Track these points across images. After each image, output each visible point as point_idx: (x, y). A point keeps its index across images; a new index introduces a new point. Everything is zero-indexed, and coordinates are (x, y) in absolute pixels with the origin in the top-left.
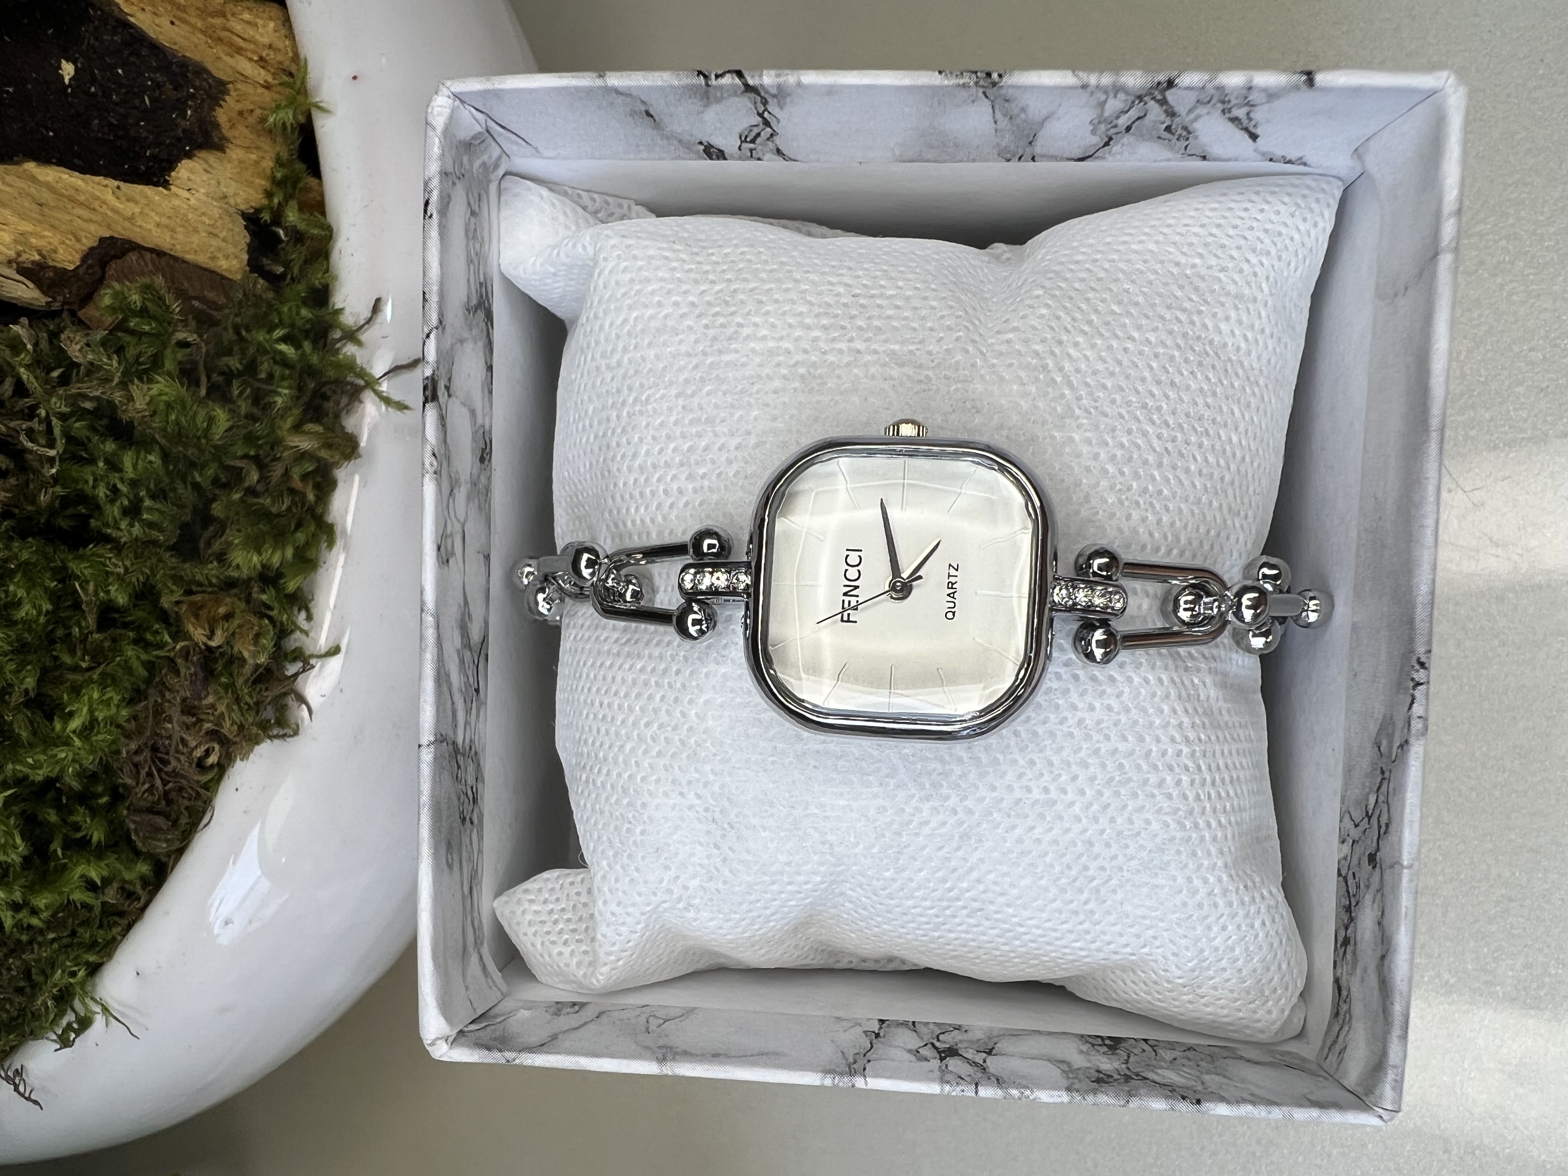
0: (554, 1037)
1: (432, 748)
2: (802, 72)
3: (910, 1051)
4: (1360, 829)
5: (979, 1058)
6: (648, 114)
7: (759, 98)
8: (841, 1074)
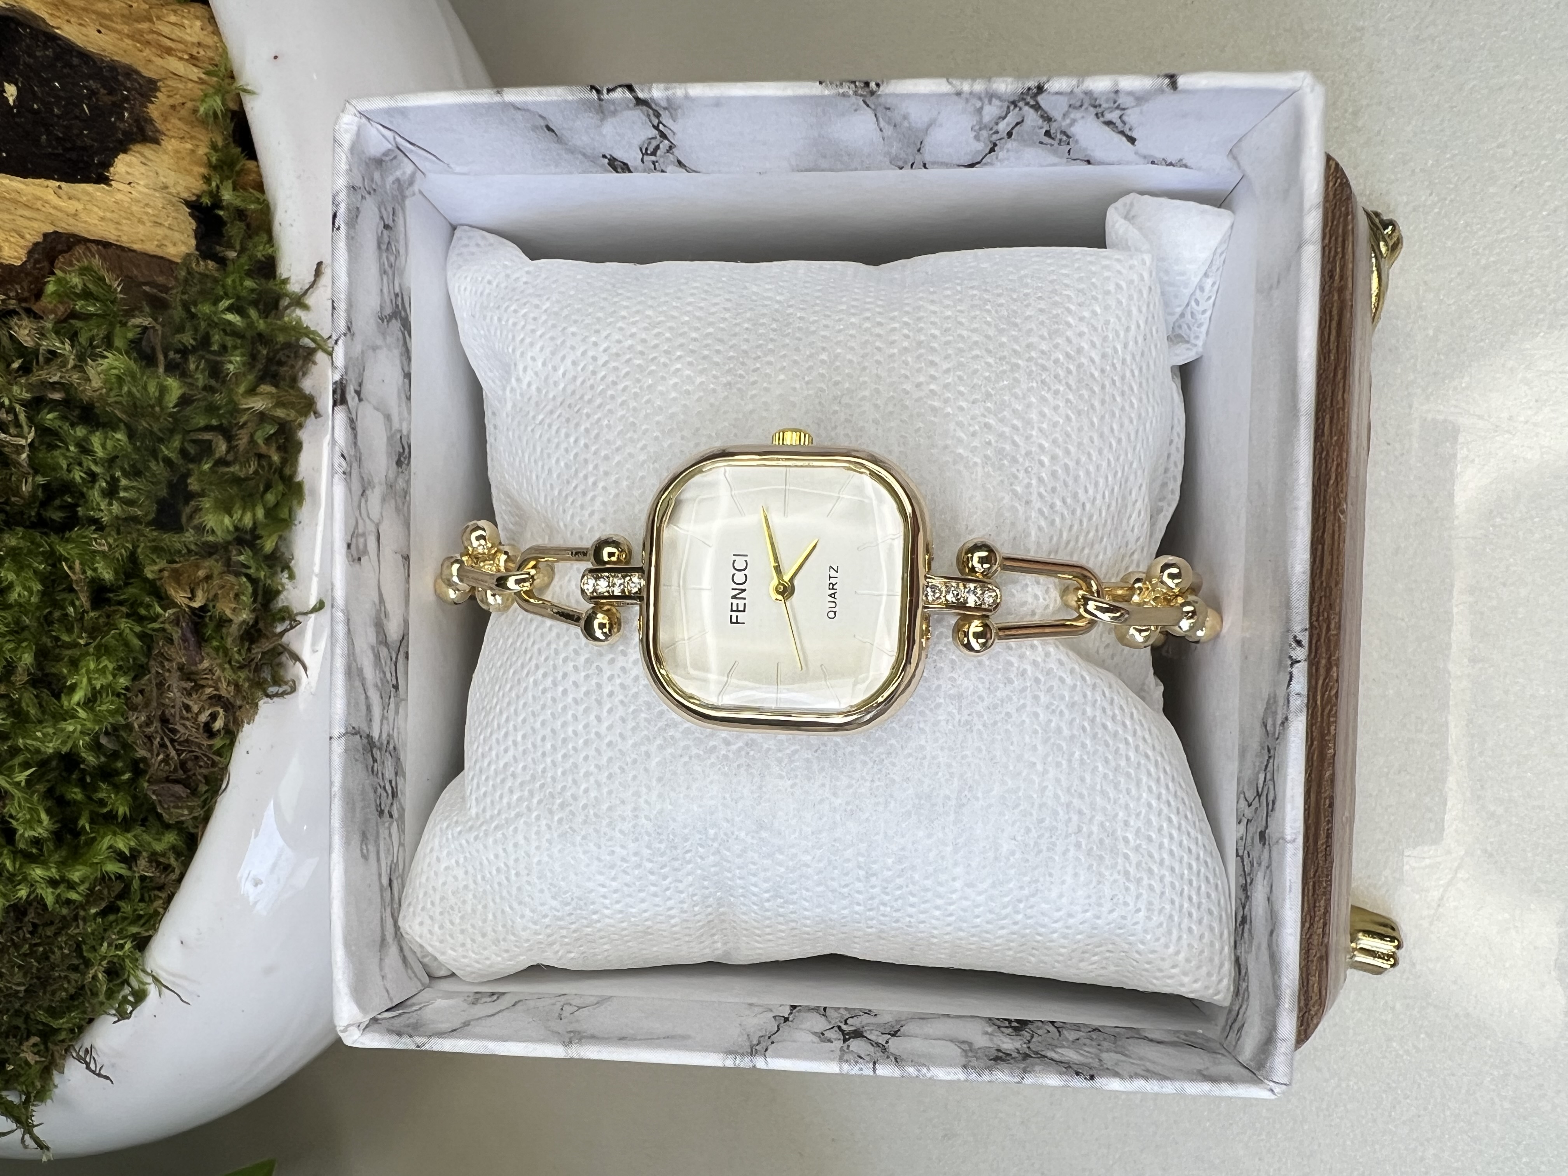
0: (466, 1024)
1: (343, 740)
2: (689, 85)
3: (815, 1034)
4: (1253, 807)
5: (882, 1040)
6: (548, 128)
7: (651, 112)
8: (742, 1055)
